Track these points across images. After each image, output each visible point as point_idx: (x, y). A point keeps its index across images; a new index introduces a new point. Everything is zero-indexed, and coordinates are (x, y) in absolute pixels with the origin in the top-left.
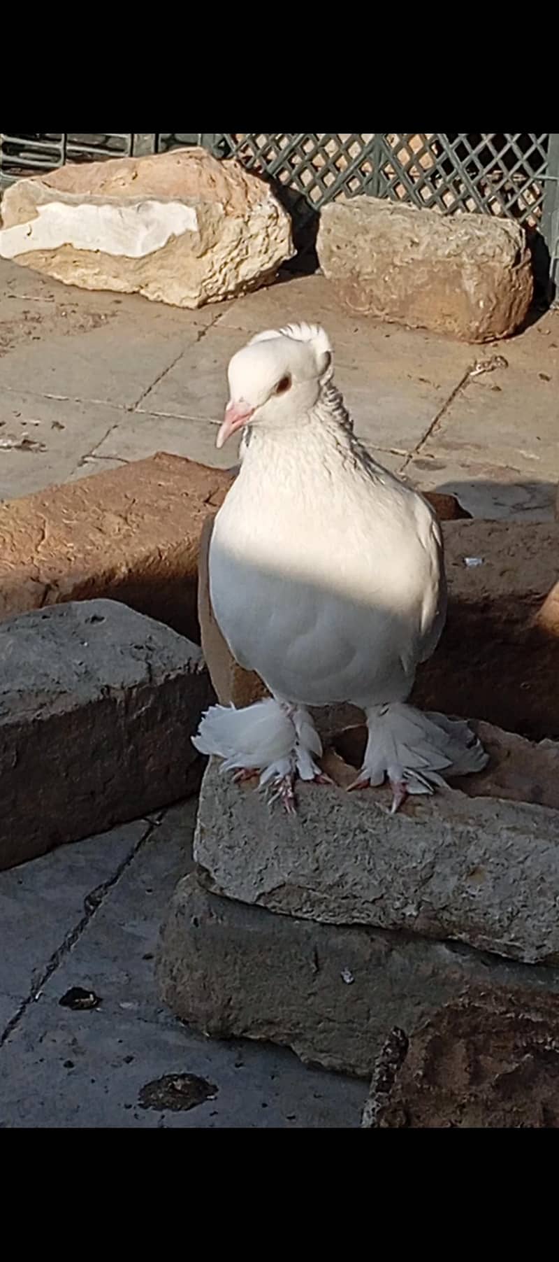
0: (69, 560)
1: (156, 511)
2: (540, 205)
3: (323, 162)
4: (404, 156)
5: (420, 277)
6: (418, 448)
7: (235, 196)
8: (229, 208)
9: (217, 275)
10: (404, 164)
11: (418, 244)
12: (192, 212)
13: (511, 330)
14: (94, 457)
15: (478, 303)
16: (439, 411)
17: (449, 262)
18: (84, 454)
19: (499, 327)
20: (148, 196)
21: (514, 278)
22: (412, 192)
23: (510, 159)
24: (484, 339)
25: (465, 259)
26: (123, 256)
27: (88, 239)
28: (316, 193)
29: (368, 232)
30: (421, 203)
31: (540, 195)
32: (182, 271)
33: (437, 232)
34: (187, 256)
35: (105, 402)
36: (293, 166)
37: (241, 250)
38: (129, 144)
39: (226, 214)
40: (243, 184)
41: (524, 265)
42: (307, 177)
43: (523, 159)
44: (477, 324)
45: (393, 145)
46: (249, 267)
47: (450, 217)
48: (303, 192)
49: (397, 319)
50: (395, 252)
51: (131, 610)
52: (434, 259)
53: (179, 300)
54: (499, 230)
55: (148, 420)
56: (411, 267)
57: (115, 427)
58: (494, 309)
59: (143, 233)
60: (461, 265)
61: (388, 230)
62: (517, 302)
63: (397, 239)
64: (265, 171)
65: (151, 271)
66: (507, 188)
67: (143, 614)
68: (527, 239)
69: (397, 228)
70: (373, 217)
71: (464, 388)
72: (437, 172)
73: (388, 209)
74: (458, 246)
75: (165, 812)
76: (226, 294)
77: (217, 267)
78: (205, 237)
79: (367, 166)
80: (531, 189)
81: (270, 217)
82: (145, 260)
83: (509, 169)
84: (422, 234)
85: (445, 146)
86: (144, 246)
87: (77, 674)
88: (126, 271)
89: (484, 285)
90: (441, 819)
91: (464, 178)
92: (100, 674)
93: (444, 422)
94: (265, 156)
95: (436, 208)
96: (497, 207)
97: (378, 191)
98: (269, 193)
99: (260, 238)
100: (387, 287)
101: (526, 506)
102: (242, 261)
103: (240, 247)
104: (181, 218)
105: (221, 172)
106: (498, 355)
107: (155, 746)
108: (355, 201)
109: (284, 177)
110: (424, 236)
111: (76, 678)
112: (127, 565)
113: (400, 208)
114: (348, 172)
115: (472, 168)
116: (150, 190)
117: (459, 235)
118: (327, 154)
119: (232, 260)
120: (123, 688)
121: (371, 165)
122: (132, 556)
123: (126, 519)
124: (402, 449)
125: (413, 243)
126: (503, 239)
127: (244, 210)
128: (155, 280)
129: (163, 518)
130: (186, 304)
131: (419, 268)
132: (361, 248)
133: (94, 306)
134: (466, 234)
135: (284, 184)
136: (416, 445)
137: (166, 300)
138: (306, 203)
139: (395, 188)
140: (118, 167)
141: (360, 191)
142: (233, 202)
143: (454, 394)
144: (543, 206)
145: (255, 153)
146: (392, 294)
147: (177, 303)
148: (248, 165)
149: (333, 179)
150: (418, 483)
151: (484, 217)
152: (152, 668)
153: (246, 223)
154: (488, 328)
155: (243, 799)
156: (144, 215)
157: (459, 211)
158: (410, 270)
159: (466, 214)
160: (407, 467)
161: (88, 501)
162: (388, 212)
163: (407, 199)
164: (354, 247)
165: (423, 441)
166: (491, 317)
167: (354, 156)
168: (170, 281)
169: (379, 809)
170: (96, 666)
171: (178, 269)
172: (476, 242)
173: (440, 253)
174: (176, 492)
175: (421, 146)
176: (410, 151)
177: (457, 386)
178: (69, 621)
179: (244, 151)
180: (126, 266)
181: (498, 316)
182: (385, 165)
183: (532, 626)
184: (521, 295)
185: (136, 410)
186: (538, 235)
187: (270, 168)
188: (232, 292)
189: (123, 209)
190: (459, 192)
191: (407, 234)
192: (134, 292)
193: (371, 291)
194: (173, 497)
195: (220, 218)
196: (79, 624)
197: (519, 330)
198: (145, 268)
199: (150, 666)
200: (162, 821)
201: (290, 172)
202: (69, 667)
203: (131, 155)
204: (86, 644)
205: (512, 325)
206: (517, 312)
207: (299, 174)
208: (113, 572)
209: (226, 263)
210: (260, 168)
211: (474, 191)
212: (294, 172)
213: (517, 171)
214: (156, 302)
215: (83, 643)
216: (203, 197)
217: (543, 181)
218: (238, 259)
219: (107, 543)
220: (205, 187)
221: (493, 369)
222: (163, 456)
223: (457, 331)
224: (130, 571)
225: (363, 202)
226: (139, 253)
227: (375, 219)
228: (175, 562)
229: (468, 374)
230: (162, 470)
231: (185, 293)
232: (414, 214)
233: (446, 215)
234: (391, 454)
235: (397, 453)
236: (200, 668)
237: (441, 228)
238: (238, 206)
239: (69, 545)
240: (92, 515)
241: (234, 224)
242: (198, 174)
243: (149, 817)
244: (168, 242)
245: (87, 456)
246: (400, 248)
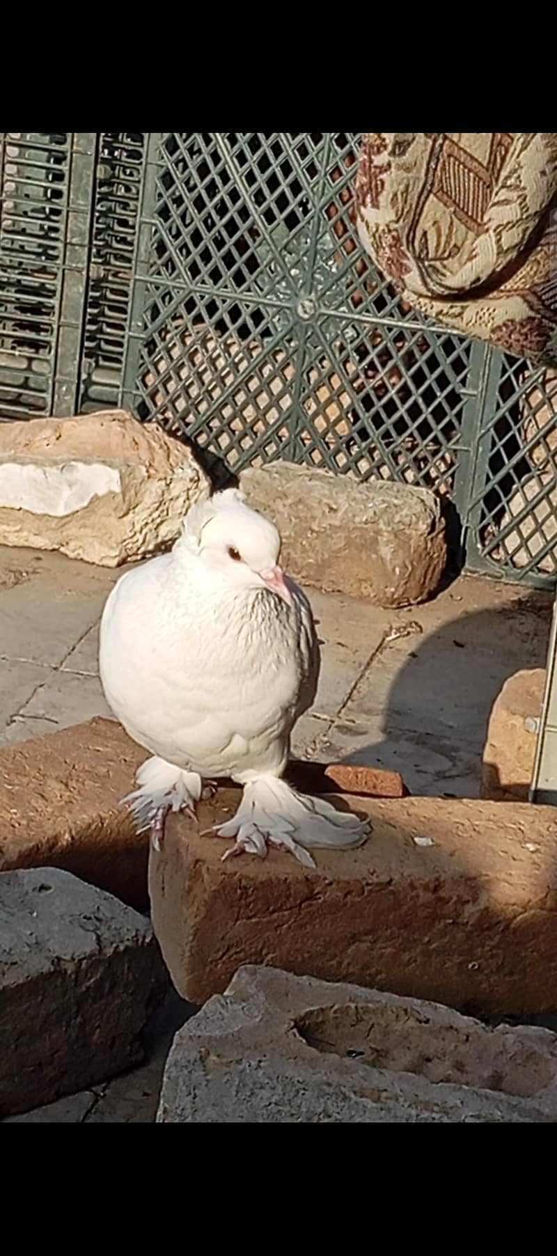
0: (13, 826)
1: (96, 777)
2: (452, 476)
3: (240, 426)
4: (320, 423)
5: (338, 542)
6: (340, 712)
7: (157, 458)
8: (152, 471)
9: (138, 535)
10: (320, 431)
11: (335, 511)
12: (115, 474)
13: (424, 596)
14: (23, 716)
15: (394, 570)
16: (359, 676)
17: (366, 529)
18: (12, 713)
19: (414, 593)
20: (73, 457)
21: (429, 545)
22: (327, 459)
23: (425, 429)
24: (399, 604)
25: (382, 526)
26: (45, 515)
27: (11, 496)
28: (233, 457)
29: (286, 497)
30: (335, 468)
31: (452, 464)
32: (104, 531)
33: (354, 499)
34: (110, 515)
35: (31, 661)
36: (211, 429)
37: (163, 511)
38: (50, 403)
39: (149, 477)
40: (165, 448)
41: (439, 533)
42: (224, 440)
43: (437, 430)
44: (393, 590)
45: (310, 412)
46: (168, 528)
47: (365, 484)
48: (221, 456)
49: (312, 582)
50: (313, 518)
51: (77, 879)
52: (351, 526)
53: (99, 558)
54: (415, 499)
55: (73, 679)
56: (328, 532)
57: (41, 686)
58: (409, 576)
59: (66, 493)
60: (378, 532)
61: (306, 496)
62: (431, 568)
63: (315, 505)
64: (184, 433)
65: (72, 530)
66: (420, 457)
67: (89, 883)
68: (441, 507)
69: (316, 494)
70: (292, 483)
71: (381, 653)
72: (352, 439)
73: (307, 475)
74: (375, 513)
75: (109, 1083)
76: (145, 553)
77: (137, 528)
78: (127, 498)
79: (284, 432)
80: (443, 458)
81: (191, 480)
82: (69, 519)
83: (424, 438)
84: (340, 501)
85: (361, 415)
86: (66, 507)
87: (28, 945)
88: (48, 529)
89: (401, 551)
90: (406, 1105)
91: (379, 446)
92: (50, 945)
93: (363, 687)
94: (183, 419)
95: (350, 473)
96: (410, 475)
97: (294, 456)
98: (191, 457)
99: (181, 500)
100: (304, 551)
101: (447, 774)
102: (162, 522)
103: (160, 509)
104: (104, 480)
105: (143, 435)
106: (413, 619)
107: (102, 1017)
108: (273, 467)
109: (202, 440)
110: (342, 503)
111: (27, 949)
112: (70, 832)
113: (318, 474)
114: (265, 438)
115: (387, 435)
116: (74, 451)
117: (377, 503)
118: (245, 419)
119: (153, 521)
120: (73, 959)
121: (289, 431)
122: (75, 823)
123: (67, 785)
124: (324, 713)
125: (331, 509)
126: (419, 507)
127: (166, 472)
128: (77, 538)
129: (103, 784)
130: (105, 562)
131: (336, 533)
132: (279, 512)
133: (15, 562)
134: (384, 502)
135: (203, 446)
136: (337, 710)
137: (86, 558)
138: (224, 465)
139: (310, 454)
140: (42, 428)
141: (276, 456)
142: (155, 464)
143: (371, 659)
144: (456, 475)
145: (174, 416)
146: (309, 557)
147: (97, 562)
148: (167, 428)
149: (251, 443)
150: (341, 748)
151: (399, 485)
152: (102, 939)
153: (168, 485)
154: (403, 593)
155: (208, 1081)
156: (67, 475)
157: (373, 478)
158: (328, 536)
159: (381, 481)
160: (330, 732)
161: (29, 766)
162: (307, 478)
163: (322, 465)
164: (273, 511)
165: (344, 706)
166: (406, 583)
167: (271, 422)
168: (90, 540)
169: (344, 1094)
170: (47, 937)
171: (99, 529)
172: (393, 510)
173: (357, 519)
174: (115, 758)
175: (338, 413)
176: (327, 419)
177: (374, 651)
178: (16, 890)
179: (163, 413)
180: (49, 524)
181: (412, 583)
182: (302, 431)
183: (482, 907)
184: (435, 562)
185: (61, 669)
186: (450, 503)
187: (188, 431)
188: (150, 552)
189: (47, 469)
190: (373, 459)
191: (325, 501)
192: (54, 550)
193: (289, 554)
194: (112, 764)
195: (143, 480)
196: (27, 893)
197: (432, 596)
198: (67, 526)
199: (98, 937)
200: (107, 1092)
201: (208, 436)
202: (19, 937)
203: (51, 415)
204: (35, 914)
205: (426, 590)
206: (431, 578)
207: (216, 437)
208: (56, 838)
209: (147, 524)
210: (178, 430)
211: (389, 459)
212: (212, 435)
213: (432, 440)
214: (76, 559)
215: (31, 913)
216: (126, 459)
217: (455, 451)
218: (158, 521)
219: (49, 809)
220: (127, 449)
221: (409, 633)
222: (100, 721)
223: (372, 595)
224: (73, 838)
225: (281, 467)
226: (61, 512)
227: (294, 485)
228: (116, 830)
229: (384, 639)
230: (99, 735)
231: (105, 551)
232: (331, 480)
233: (362, 482)
234: (313, 719)
235: (319, 718)
236: (147, 940)
237: (358, 496)
238: (161, 470)
239: (12, 811)
240: (34, 780)
241: (156, 486)
242: (121, 436)
243: (94, 1089)
244: (91, 502)
245: (15, 715)
246: (318, 513)
